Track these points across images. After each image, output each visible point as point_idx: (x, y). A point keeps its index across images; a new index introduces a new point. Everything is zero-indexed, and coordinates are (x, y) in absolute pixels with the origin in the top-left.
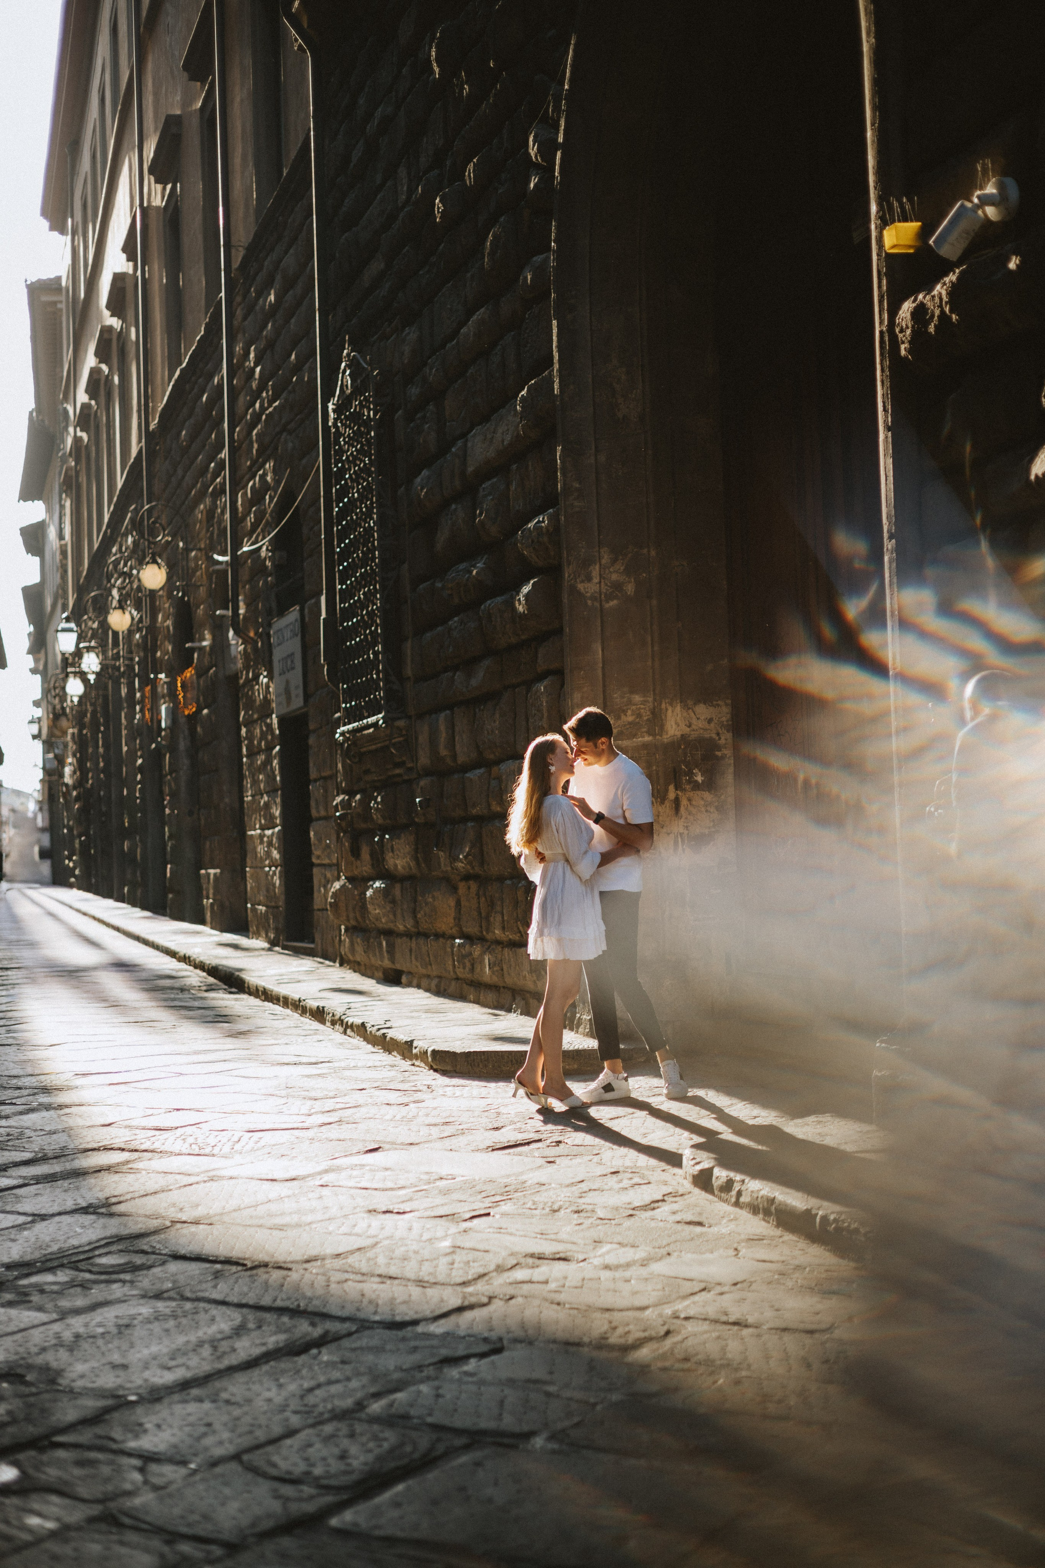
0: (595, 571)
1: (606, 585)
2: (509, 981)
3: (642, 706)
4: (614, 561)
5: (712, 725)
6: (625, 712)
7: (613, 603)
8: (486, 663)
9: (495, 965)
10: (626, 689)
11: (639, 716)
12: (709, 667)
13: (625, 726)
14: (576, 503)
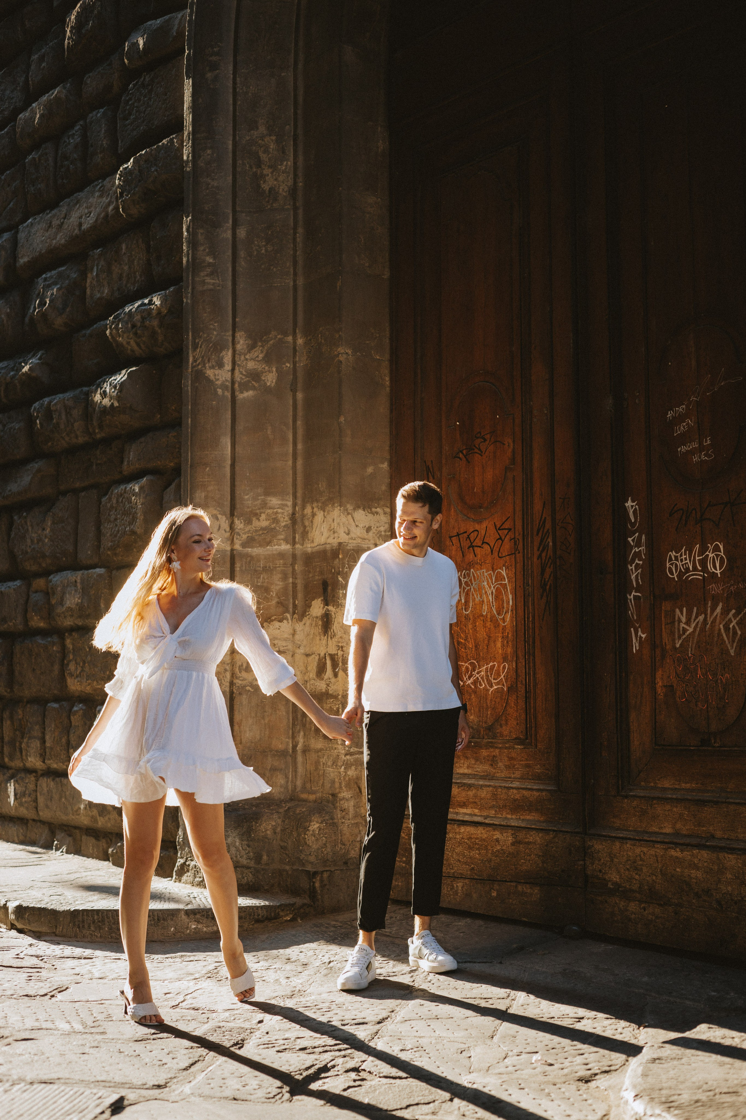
0: (227, 356)
1: (241, 373)
2: (45, 814)
3: (280, 511)
4: (251, 347)
5: (371, 534)
6: (257, 516)
7: (249, 394)
8: (36, 466)
9: (24, 794)
10: (260, 490)
11: (276, 521)
12: (370, 470)
13: (256, 531)
14: (208, 280)
